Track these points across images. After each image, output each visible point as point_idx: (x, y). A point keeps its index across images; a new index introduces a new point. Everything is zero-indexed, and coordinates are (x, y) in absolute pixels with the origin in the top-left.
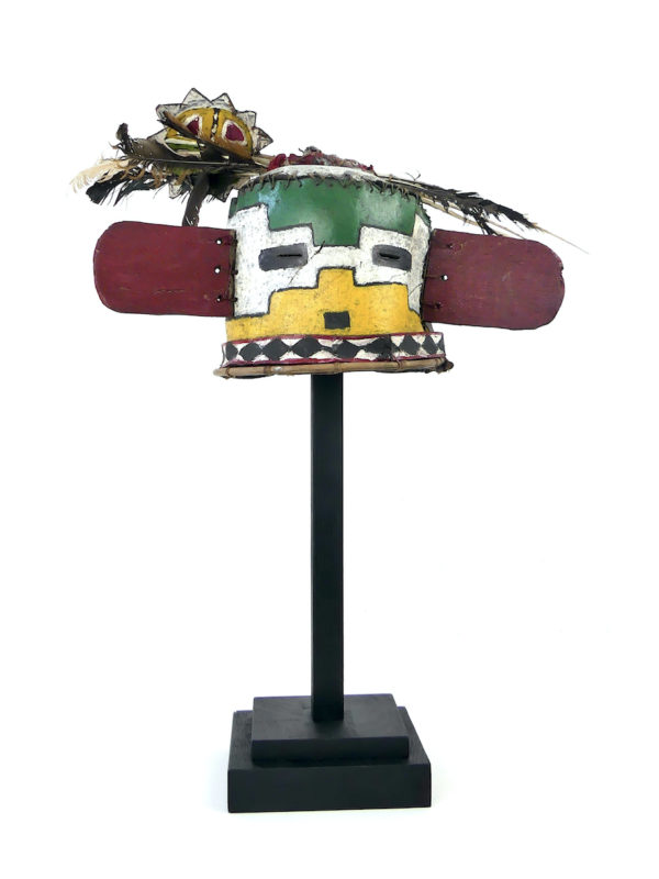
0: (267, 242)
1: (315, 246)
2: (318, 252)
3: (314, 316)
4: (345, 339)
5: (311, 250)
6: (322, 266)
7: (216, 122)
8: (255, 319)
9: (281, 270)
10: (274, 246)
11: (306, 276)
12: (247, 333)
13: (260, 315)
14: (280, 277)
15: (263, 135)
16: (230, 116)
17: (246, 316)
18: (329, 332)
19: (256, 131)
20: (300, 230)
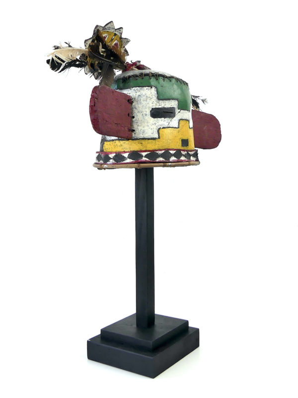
0: (156, 105)
1: (179, 109)
2: (179, 112)
3: (178, 140)
4: (187, 151)
5: (177, 111)
6: (181, 118)
7: (112, 40)
8: (150, 141)
9: (163, 119)
10: (160, 107)
11: (174, 122)
12: (146, 147)
13: (154, 139)
14: (162, 122)
15: (126, 51)
16: (118, 39)
17: (144, 139)
18: (182, 148)
19: (124, 49)
20: (173, 101)
